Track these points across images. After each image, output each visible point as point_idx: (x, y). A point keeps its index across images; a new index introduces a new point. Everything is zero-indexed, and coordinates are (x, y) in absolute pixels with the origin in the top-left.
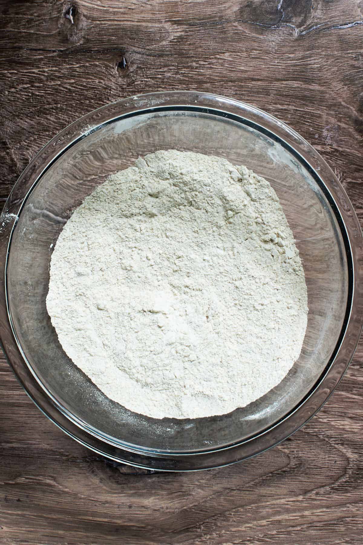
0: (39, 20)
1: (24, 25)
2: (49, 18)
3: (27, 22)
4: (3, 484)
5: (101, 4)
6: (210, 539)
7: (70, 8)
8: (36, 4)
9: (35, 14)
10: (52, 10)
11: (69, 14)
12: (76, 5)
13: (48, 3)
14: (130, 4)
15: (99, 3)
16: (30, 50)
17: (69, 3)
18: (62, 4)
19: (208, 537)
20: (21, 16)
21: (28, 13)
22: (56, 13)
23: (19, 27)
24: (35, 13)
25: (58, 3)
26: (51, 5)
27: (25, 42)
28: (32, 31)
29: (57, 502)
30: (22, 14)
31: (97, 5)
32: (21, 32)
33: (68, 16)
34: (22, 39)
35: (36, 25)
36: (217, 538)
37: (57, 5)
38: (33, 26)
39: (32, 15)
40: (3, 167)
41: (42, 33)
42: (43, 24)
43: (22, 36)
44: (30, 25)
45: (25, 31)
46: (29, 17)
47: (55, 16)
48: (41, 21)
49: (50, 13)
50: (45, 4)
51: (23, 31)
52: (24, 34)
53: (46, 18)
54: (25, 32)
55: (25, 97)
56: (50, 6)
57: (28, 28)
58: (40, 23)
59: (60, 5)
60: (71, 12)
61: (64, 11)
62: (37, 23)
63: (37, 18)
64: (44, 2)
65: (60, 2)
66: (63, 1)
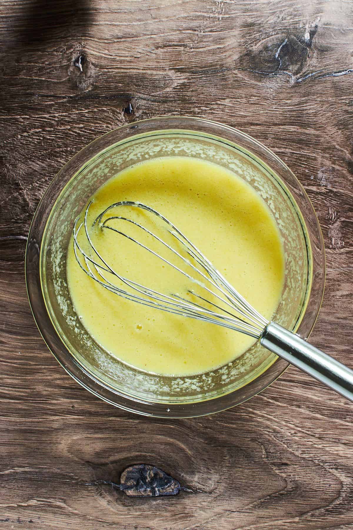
0: (49, 68)
1: (35, 73)
2: (60, 67)
3: (39, 70)
4: (16, 506)
5: (108, 53)
7: (79, 57)
8: (47, 53)
9: (47, 63)
10: (63, 58)
11: (78, 63)
12: (85, 53)
13: (58, 52)
14: (136, 53)
15: (106, 52)
16: (42, 96)
17: (78, 52)
18: (71, 53)
20: (32, 64)
21: (39, 61)
22: (66, 61)
23: (31, 74)
24: (46, 61)
25: (68, 52)
26: (61, 54)
27: (36, 89)
28: (43, 79)
30: (33, 62)
31: (105, 54)
32: (33, 80)
33: (77, 65)
34: (34, 86)
35: (47, 72)
37: (67, 54)
38: (45, 74)
39: (43, 63)
40: (16, 207)
41: (53, 80)
42: (54, 71)
43: (34, 83)
44: (41, 73)
45: (37, 78)
46: (41, 65)
47: (65, 64)
48: (52, 69)
49: (61, 62)
50: (55, 53)
51: (35, 78)
52: (36, 81)
53: (56, 66)
54: (36, 80)
55: (37, 141)
56: (60, 55)
57: (40, 76)
58: (50, 71)
59: (69, 54)
60: (80, 60)
61: (73, 60)
62: (48, 71)
63: (48, 66)
64: (54, 51)
65: (70, 51)
66: (72, 50)
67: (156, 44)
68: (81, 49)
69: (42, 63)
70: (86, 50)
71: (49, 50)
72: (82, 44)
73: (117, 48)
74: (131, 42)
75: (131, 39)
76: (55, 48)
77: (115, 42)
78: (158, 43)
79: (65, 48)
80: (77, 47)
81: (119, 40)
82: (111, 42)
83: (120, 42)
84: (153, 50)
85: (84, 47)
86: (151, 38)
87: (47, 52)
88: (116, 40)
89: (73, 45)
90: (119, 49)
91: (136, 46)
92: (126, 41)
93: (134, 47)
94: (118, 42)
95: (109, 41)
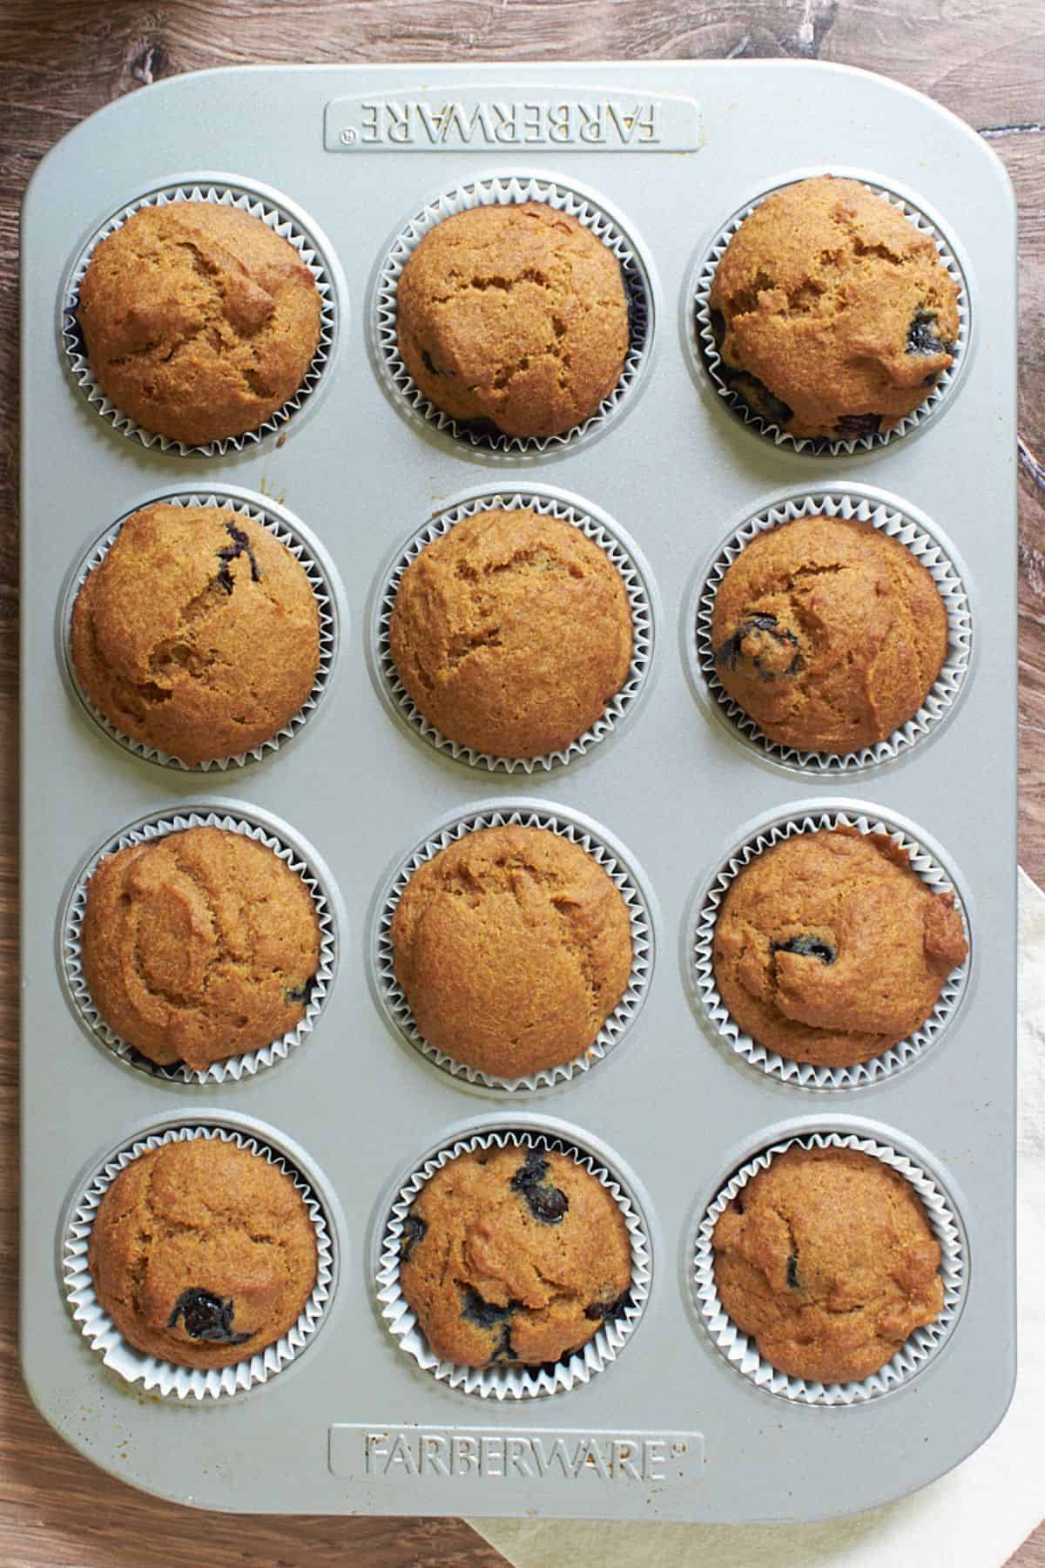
0: (59, 79)
1: (19, 89)
2: (89, 76)
3: (30, 80)
5: (231, 46)
6: (438, 1533)
7: (146, 52)
8: (56, 36)
9: (53, 63)
10: (100, 54)
11: (143, 67)
12: (163, 43)
13: (88, 34)
14: (311, 51)
15: (226, 42)
16: (32, 158)
17: (146, 38)
18: (125, 39)
19: (433, 1530)
20: (11, 64)
21: (32, 57)
22: (109, 62)
23: (5, 93)
24: (51, 58)
25: (115, 36)
26: (96, 39)
27: (18, 135)
28: (40, 108)
29: (22, 1405)
30: (14, 59)
31: (222, 48)
32: (9, 109)
33: (140, 73)
34: (13, 127)
35: (53, 90)
36: (458, 1534)
37: (112, 41)
38: (44, 93)
39: (42, 63)
41: (67, 114)
42: (71, 88)
43: (11, 120)
44: (35, 91)
45: (21, 105)
46: (35, 68)
47: (106, 69)
48: (66, 81)
49: (93, 62)
50: (79, 37)
51: (17, 105)
52: (18, 114)
53: (79, 73)
54: (19, 109)
55: (9, 284)
56: (91, 43)
57: (29, 98)
58: (62, 87)
59: (120, 42)
60: (149, 62)
61: (130, 58)
62: (56, 85)
63: (55, 72)
64: (77, 28)
65: (122, 34)
66: (128, 30)
67: (370, 29)
68: (153, 28)
69: (39, 64)
70: (168, 32)
71: (59, 27)
72: (159, 16)
73: (257, 33)
74: (298, 19)
75: (300, 10)
76: (80, 23)
77: (252, 16)
78: (376, 26)
79: (108, 23)
80: (144, 24)
81: (265, 10)
82: (240, 14)
83: (268, 15)
84: (361, 45)
85: (163, 25)
86: (358, 10)
87: (55, 31)
88: (256, 11)
89: (131, 17)
90: (261, 37)
91: (313, 29)
92: (283, 14)
93: (304, 33)
94: (260, 15)
95: (234, 13)
